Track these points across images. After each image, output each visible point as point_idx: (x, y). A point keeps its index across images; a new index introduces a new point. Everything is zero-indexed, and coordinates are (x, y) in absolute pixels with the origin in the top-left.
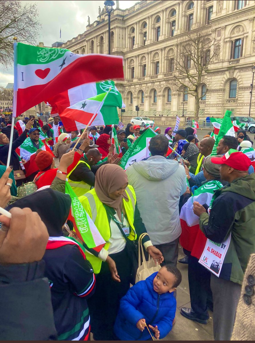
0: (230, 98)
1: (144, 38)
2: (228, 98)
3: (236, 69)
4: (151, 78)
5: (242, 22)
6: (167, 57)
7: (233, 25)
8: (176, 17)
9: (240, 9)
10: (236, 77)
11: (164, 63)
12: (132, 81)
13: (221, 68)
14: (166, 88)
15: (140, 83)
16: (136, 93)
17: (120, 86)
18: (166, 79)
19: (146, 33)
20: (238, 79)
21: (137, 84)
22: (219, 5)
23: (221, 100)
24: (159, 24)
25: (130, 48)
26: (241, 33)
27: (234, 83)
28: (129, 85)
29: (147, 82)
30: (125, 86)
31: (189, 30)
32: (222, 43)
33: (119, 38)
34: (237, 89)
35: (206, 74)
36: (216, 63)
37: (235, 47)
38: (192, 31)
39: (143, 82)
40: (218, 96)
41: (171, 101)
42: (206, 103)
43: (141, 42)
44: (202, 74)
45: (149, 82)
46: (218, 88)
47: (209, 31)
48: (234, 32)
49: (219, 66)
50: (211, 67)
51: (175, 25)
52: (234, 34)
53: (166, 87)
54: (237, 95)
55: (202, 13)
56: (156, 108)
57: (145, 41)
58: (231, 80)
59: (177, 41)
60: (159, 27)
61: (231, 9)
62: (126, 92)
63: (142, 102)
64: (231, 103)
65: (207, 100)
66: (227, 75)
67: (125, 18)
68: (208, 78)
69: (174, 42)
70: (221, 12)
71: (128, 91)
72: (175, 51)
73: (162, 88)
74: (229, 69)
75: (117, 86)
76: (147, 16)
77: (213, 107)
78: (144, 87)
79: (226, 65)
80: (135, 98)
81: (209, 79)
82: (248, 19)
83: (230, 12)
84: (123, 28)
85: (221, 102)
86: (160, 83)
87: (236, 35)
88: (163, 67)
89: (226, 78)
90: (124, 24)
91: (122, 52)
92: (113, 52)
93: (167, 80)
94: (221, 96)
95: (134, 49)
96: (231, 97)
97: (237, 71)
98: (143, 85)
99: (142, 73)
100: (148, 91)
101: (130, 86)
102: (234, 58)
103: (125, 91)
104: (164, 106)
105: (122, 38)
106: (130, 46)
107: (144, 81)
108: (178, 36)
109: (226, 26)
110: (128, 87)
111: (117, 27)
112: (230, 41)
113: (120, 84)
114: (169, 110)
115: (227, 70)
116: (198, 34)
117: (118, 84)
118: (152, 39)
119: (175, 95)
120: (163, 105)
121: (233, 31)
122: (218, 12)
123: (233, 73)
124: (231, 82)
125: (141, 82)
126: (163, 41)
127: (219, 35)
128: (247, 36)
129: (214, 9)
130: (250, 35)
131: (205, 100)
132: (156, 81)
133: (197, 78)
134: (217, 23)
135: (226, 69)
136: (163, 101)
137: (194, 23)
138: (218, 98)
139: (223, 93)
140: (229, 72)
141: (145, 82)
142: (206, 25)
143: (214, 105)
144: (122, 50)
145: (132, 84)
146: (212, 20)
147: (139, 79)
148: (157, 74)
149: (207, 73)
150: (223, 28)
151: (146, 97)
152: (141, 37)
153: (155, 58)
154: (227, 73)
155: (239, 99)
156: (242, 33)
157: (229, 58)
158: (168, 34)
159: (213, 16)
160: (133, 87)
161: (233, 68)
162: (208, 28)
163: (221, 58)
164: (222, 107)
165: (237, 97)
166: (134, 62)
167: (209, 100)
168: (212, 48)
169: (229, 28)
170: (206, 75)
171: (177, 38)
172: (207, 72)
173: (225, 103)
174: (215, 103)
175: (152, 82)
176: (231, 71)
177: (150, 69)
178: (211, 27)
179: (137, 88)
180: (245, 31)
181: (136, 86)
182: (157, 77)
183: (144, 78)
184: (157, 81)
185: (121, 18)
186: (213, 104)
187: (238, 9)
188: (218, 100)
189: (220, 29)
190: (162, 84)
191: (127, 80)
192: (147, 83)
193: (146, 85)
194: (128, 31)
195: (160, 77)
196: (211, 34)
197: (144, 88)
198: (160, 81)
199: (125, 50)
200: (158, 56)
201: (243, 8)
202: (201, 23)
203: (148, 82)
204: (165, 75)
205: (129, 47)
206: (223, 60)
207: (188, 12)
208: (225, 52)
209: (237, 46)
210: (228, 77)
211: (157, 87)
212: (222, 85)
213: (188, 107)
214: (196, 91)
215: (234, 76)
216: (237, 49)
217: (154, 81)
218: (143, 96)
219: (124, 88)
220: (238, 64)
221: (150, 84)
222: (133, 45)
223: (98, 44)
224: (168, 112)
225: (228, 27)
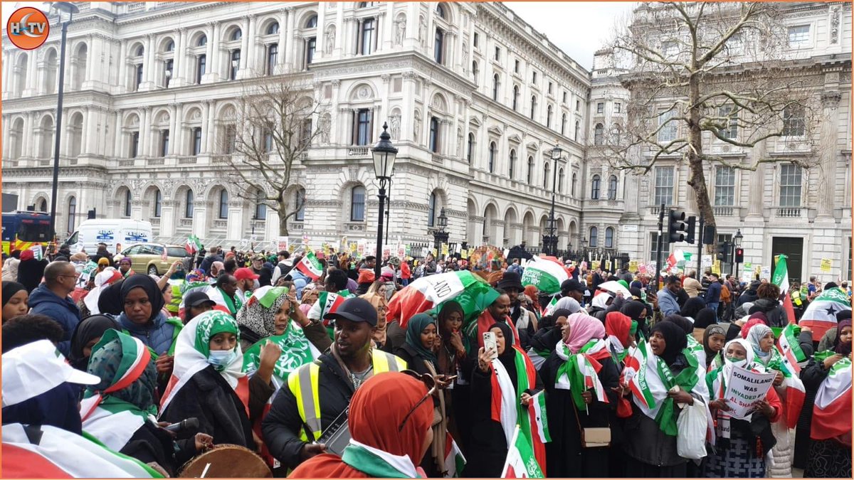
0: (352, 220)
1: (168, 73)
2: (348, 221)
3: (361, 165)
4: (182, 161)
5: (370, 79)
6: (219, 120)
7: (353, 81)
8: (241, 43)
9: (367, 54)
10: (363, 181)
11: (213, 132)
12: (132, 164)
13: (333, 160)
14: (215, 188)
15: (152, 171)
16: (142, 192)
17: (97, 171)
18: (216, 169)
19: (171, 61)
20: (366, 185)
21: (145, 171)
22: (328, 39)
23: (334, 223)
24: (204, 50)
25: (128, 88)
26: (368, 99)
27: (358, 192)
28: (124, 171)
29: (169, 170)
30: (112, 174)
31: (269, 73)
32: (333, 112)
33: (102, 61)
34: (366, 204)
35: (305, 167)
36: (324, 148)
37: (359, 123)
38: (276, 76)
39: (159, 169)
40: (329, 214)
41: (226, 218)
42: (305, 227)
43: (159, 79)
44: (292, 167)
45: (176, 170)
46: (328, 198)
47: (309, 83)
48: (356, 95)
49: (330, 155)
50: (313, 154)
51: (239, 59)
52: (355, 97)
53: (216, 186)
54: (365, 217)
55: (296, 46)
56: (191, 231)
57: (168, 79)
58: (353, 186)
59: (244, 91)
60: (203, 56)
61: (349, 52)
62: (115, 188)
63: (156, 214)
64: (355, 231)
65: (305, 222)
66: (345, 176)
67: (120, 21)
68: (308, 176)
69: (237, 91)
70: (331, 52)
71: (118, 186)
72: (239, 110)
73: (206, 186)
74: (349, 163)
75: (90, 170)
76: (177, 27)
77: (318, 236)
78: (161, 182)
79: (343, 154)
80: (137, 203)
81: (311, 179)
82: (380, 76)
83: (349, 57)
84: (112, 41)
85: (334, 228)
86: (138, 177)
87: (361, 101)
88: (209, 140)
89: (344, 181)
90: (117, 33)
91: (107, 93)
92: (82, 89)
93: (219, 171)
94: (334, 214)
95: (139, 90)
96: (354, 219)
97: (364, 169)
98: (159, 176)
99: (159, 147)
100: (171, 189)
101: (124, 173)
102: (358, 144)
103: (112, 186)
104: (211, 228)
105: (110, 63)
106: (129, 83)
107: (162, 166)
108: (243, 82)
109: (341, 80)
110: (119, 175)
111: (97, 35)
112: (349, 110)
113: (97, 168)
114: (221, 237)
115: (345, 165)
116: (284, 86)
117: (91, 167)
118: (186, 77)
119: (235, 204)
120: (209, 225)
121: (355, 92)
122: (325, 50)
123: (357, 171)
124: (353, 189)
125: (155, 169)
126: (211, 87)
127: (329, 95)
128: (380, 107)
129: (319, 44)
130: (384, 104)
131: (303, 220)
132: (191, 170)
133: (282, 173)
134: (324, 72)
135: (343, 163)
136: (209, 215)
137: (279, 62)
138: (329, 218)
139: (339, 210)
140: (350, 170)
141: (166, 170)
142: (304, 70)
143: (320, 233)
144: (107, 89)
145: (131, 171)
146: (313, 64)
147: (150, 161)
148: (195, 154)
149: (306, 165)
150: (335, 84)
151: (167, 203)
152: (159, 69)
153: (193, 119)
154: (345, 170)
155: (369, 224)
156: (371, 99)
157: (349, 142)
158: (222, 72)
159: (317, 58)
160: (135, 176)
161: (356, 162)
162: (307, 77)
163: (333, 140)
164: (336, 237)
165: (365, 221)
166: (139, 120)
167: (311, 222)
168: (315, 118)
169: (347, 87)
170: (304, 169)
171: (243, 86)
172: (306, 163)
173: (343, 229)
174: (324, 228)
175: (182, 170)
176: (353, 168)
177: (179, 141)
178: (312, 76)
179: (145, 181)
180: (376, 98)
181: (142, 176)
182: (195, 161)
183: (163, 160)
184: (194, 169)
185: (110, 19)
186: (318, 231)
187: (362, 53)
188: (329, 223)
189: (330, 84)
190: (207, 178)
191: (117, 160)
192: (169, 173)
193: (166, 177)
194: (126, 50)
195: (203, 161)
196: (312, 90)
197: (163, 181)
198: (202, 172)
199: (116, 91)
200: (200, 116)
201: (373, 54)
202: (293, 64)
203: (173, 170)
204: (214, 159)
205: (126, 85)
206: (336, 144)
207: (268, 39)
208: (341, 130)
209: (363, 122)
210: (348, 179)
211: (194, 182)
212: (337, 193)
213: (265, 232)
214: (280, 200)
215: (359, 179)
216: (362, 127)
217: (188, 170)
218: (160, 201)
219: (108, 177)
220: (364, 157)
221: (178, 176)
222: (139, 81)
223: (42, 65)
224: (220, 241)
225: (344, 83)
